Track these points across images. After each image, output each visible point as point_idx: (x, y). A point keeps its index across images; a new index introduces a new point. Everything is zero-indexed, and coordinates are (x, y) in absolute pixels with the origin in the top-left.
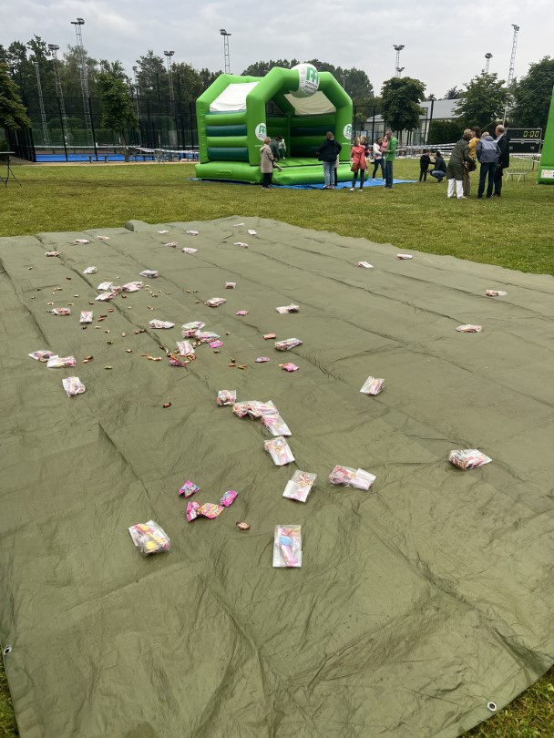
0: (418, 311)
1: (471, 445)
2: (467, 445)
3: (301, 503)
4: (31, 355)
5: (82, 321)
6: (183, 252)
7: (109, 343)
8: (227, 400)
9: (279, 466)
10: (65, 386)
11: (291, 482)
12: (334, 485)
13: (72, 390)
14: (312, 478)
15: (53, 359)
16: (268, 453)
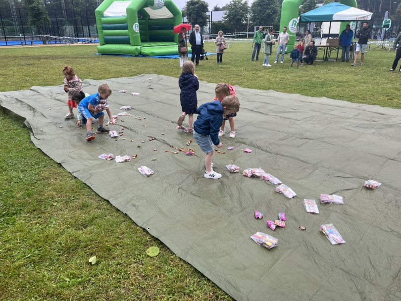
0: (283, 119)
2: (367, 179)
3: (317, 214)
4: (99, 157)
5: (112, 136)
6: (132, 95)
7: (139, 147)
8: (236, 169)
9: (291, 199)
10: (140, 171)
11: (307, 205)
12: (324, 204)
13: (148, 173)
14: (314, 202)
15: (118, 158)
16: (280, 193)
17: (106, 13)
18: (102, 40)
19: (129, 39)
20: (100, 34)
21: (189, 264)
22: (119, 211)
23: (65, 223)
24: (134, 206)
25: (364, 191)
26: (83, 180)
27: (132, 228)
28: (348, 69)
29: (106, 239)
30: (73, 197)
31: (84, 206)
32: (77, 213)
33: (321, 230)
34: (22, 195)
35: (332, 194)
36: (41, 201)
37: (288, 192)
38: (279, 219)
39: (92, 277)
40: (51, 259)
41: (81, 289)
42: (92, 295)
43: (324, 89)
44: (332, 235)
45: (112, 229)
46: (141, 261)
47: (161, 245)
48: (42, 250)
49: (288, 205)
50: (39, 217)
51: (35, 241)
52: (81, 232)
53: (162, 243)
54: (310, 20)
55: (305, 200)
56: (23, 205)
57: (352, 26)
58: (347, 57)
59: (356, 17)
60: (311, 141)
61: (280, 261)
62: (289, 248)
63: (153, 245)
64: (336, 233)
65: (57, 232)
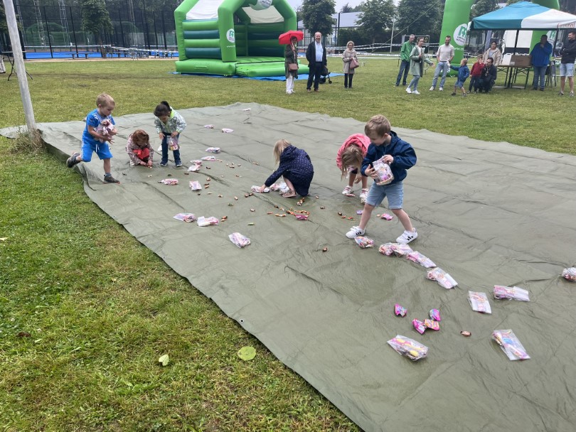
0: (441, 172)
1: (566, 264)
2: (567, 266)
3: (488, 314)
4: (175, 217)
5: (193, 189)
6: (223, 132)
7: (230, 205)
8: (368, 243)
9: (449, 289)
10: (232, 240)
11: (472, 300)
12: (498, 300)
13: (242, 243)
14: (484, 295)
15: (201, 220)
16: (433, 281)
17: (189, 15)
18: (183, 53)
19: (220, 52)
20: (179, 45)
21: (297, 374)
22: (201, 293)
23: (128, 306)
24: (222, 287)
25: (561, 284)
26: (153, 249)
27: (219, 319)
28: (541, 101)
29: (183, 332)
30: (139, 271)
31: (153, 285)
32: (144, 293)
33: (493, 337)
34: (71, 265)
35: (512, 286)
36: (95, 275)
37: (444, 279)
38: (430, 318)
39: (162, 382)
40: (107, 355)
41: (147, 398)
42: (162, 409)
43: (505, 130)
44: (509, 346)
45: (190, 318)
46: (230, 365)
47: (259, 345)
48: (95, 341)
49: (444, 298)
50: (93, 297)
51: (86, 330)
52: (148, 320)
53: (260, 343)
54: (486, 26)
55: (470, 292)
56: (72, 279)
57: (551, 38)
58: (542, 82)
59: (557, 24)
60: (482, 207)
61: (430, 378)
62: (445, 361)
63: (246, 345)
64: (516, 344)
65: (117, 318)
